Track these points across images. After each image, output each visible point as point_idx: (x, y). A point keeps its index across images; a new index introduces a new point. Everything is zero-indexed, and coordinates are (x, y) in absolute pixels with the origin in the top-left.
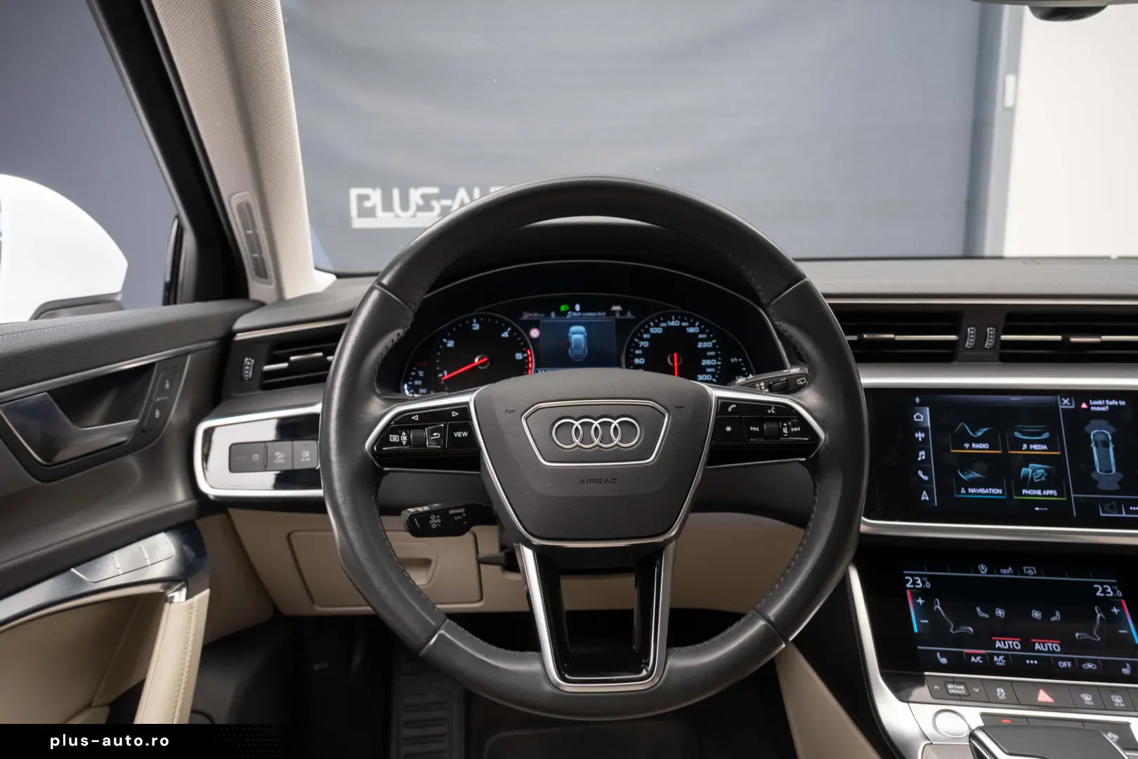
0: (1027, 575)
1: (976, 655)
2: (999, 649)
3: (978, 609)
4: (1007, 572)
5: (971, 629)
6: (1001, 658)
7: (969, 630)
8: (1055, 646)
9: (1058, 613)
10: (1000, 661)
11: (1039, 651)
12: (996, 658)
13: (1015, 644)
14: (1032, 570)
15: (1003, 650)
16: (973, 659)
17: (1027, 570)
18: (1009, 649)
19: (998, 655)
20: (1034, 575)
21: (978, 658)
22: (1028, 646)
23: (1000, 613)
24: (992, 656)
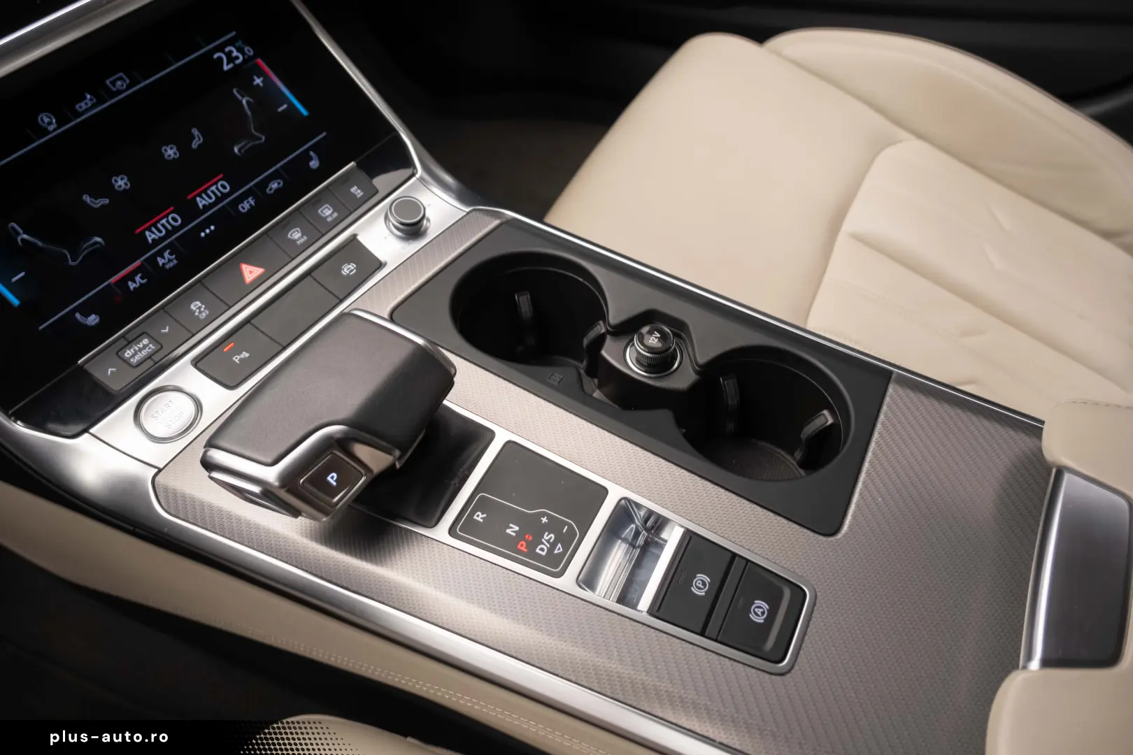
0: (120, 92)
1: (131, 277)
2: (156, 242)
3: (87, 198)
4: (87, 106)
5: (98, 239)
6: (166, 254)
7: (96, 243)
8: (221, 186)
9: (195, 132)
10: (167, 260)
11: (206, 208)
12: (161, 261)
13: (171, 220)
14: (120, 79)
15: (162, 239)
16: (132, 286)
17: (113, 83)
18: (169, 234)
19: (160, 253)
20: (129, 87)
21: (138, 278)
22: (189, 212)
23: (121, 183)
24: (152, 260)
